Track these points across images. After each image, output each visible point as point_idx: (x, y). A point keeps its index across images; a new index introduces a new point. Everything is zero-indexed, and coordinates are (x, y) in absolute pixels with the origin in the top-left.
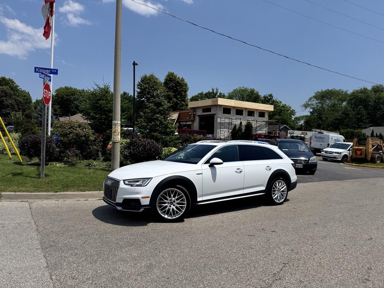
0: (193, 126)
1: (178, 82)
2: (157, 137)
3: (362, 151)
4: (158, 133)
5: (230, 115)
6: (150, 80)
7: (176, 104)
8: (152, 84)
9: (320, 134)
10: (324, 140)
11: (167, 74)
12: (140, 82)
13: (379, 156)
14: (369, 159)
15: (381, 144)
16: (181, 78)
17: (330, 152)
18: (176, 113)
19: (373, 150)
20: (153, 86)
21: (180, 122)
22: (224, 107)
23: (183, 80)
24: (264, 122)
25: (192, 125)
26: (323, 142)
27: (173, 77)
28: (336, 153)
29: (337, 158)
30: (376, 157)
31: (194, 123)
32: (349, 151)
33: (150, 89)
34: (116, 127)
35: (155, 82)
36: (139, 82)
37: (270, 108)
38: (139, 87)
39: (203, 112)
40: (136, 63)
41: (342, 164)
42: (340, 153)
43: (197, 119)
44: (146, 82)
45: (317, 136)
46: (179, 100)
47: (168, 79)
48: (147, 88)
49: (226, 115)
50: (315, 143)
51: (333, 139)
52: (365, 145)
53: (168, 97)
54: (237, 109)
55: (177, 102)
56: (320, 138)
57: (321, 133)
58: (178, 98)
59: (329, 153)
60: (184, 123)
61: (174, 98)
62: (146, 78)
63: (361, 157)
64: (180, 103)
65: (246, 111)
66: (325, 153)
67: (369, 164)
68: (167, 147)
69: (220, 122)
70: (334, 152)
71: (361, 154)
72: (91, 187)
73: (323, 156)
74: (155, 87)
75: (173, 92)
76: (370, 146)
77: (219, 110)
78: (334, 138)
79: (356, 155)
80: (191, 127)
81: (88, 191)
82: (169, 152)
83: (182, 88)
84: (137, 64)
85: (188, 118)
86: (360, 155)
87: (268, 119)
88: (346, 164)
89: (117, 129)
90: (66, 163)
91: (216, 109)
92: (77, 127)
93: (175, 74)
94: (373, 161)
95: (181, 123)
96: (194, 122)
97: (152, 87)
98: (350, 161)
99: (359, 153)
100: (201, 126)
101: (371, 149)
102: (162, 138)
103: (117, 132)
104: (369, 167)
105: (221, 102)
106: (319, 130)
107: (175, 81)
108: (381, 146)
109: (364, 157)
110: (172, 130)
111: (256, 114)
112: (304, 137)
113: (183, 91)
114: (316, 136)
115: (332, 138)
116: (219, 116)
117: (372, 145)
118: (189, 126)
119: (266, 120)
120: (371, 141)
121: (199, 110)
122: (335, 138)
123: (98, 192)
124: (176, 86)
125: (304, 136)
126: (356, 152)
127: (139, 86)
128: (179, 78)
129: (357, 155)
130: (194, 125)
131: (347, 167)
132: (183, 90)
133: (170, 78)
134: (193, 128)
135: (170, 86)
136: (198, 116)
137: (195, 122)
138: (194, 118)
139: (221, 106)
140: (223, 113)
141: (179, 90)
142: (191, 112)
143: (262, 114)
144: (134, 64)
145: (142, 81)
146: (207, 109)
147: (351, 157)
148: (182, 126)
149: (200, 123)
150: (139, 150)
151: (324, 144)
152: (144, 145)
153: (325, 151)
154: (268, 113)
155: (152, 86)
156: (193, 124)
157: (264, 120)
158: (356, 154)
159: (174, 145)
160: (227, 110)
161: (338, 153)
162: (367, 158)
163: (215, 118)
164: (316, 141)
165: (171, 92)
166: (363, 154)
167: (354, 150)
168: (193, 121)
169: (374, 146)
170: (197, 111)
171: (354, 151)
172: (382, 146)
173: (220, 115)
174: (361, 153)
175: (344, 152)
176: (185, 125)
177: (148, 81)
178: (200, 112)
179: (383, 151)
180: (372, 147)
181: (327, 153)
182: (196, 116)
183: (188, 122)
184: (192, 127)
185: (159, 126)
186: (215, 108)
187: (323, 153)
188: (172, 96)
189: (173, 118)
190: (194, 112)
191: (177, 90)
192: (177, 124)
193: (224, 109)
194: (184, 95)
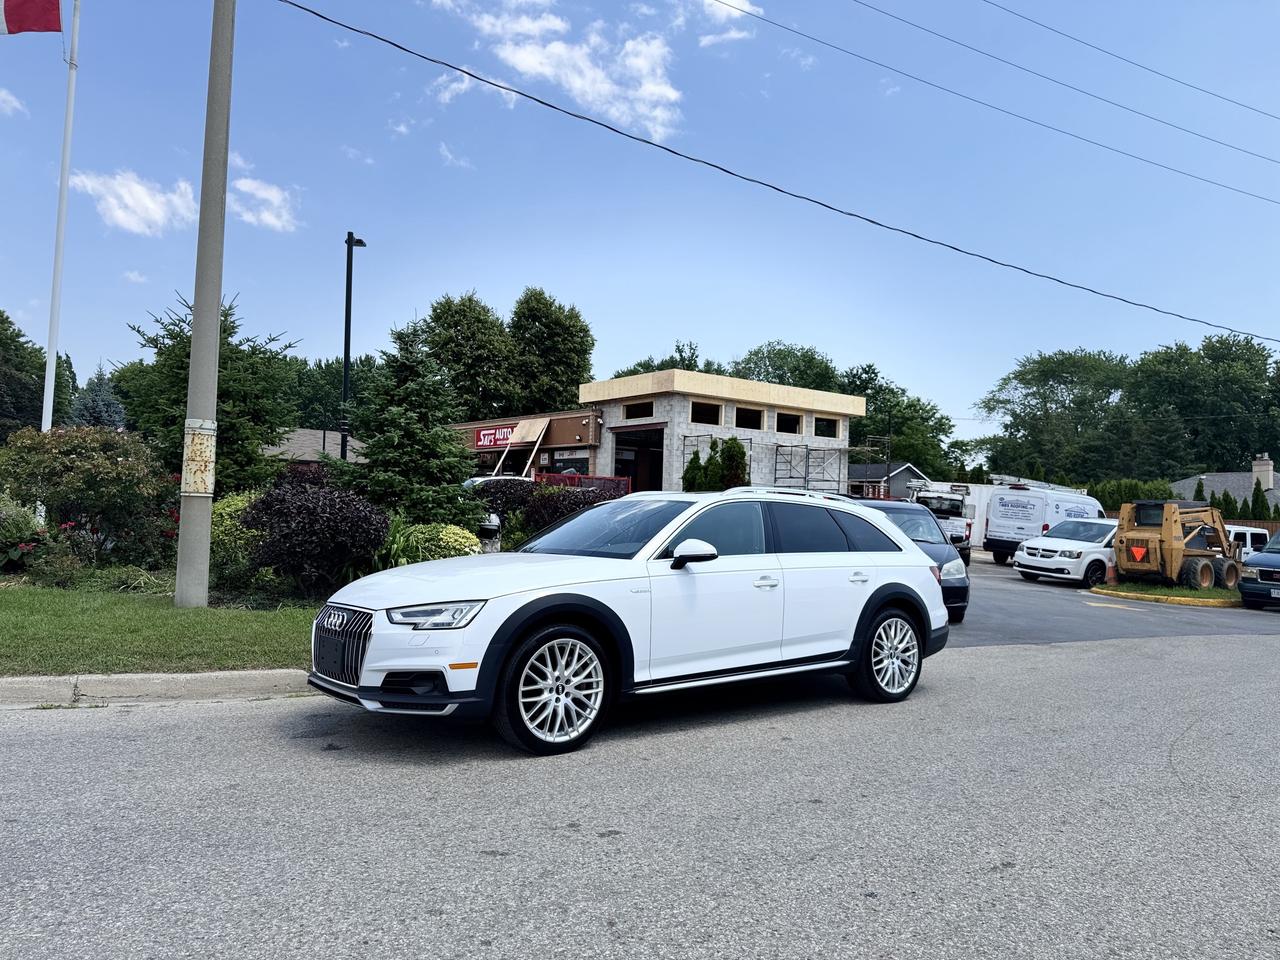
0: (595, 464)
1: (558, 323)
2: (391, 486)
3: (1151, 545)
4: (393, 472)
5: (718, 426)
6: (463, 313)
7: (550, 392)
8: (469, 328)
9: (1015, 492)
10: (1031, 511)
11: (520, 295)
12: (429, 320)
13: (1206, 567)
14: (1175, 577)
15: (1214, 522)
16: (567, 309)
17: (1043, 550)
18: (539, 420)
19: (1187, 544)
20: (473, 334)
21: (551, 452)
22: (696, 400)
23: (574, 315)
24: (835, 450)
25: (591, 462)
26: (1027, 518)
27: (541, 306)
28: (1063, 554)
29: (1069, 573)
30: (1199, 568)
31: (599, 456)
32: (1108, 549)
33: (461, 345)
34: (196, 440)
35: (479, 321)
37: (856, 405)
39: (627, 418)
40: (356, 236)
41: (1083, 592)
42: (1079, 555)
43: (608, 441)
44: (451, 320)
45: (1007, 499)
46: (561, 383)
47: (523, 313)
48: (451, 339)
49: (703, 427)
50: (1003, 522)
51: (1062, 510)
52: (1161, 525)
53: (523, 371)
54: (740, 406)
55: (552, 388)
56: (1016, 505)
57: (1021, 488)
58: (558, 375)
59: (1042, 556)
60: (566, 455)
61: (542, 373)
62: (449, 306)
63: (1146, 566)
64: (565, 390)
65: (771, 414)
66: (1029, 554)
67: (1175, 591)
68: (426, 522)
69: (682, 449)
70: (1056, 552)
71: (1146, 558)
72: (33, 659)
73: (1020, 565)
74: (479, 336)
75: (540, 356)
76: (1178, 531)
77: (677, 408)
78: (1064, 507)
79: (1129, 561)
80: (588, 468)
81: (15, 673)
82: (432, 539)
83: (569, 341)
84: (360, 243)
85: (578, 438)
86: (1142, 560)
87: (846, 443)
88: (1097, 593)
89: (198, 447)
90: (38, 576)
91: (668, 408)
92: (94, 449)
93: (547, 295)
94: (1185, 580)
95: (557, 456)
96: (598, 451)
97: (467, 339)
98: (1113, 584)
99: (1139, 552)
100: (621, 467)
101: (1178, 539)
102: (412, 491)
103: (198, 459)
104: (1172, 602)
105: (683, 381)
106: (1013, 480)
107: (546, 317)
108: (1215, 530)
109: (1156, 569)
111: (808, 426)
112: (962, 501)
113: (574, 350)
114: (1002, 499)
115: (1057, 507)
116: (679, 431)
117: (1183, 525)
118: (582, 465)
119: (842, 447)
120: (1181, 513)
121: (615, 409)
122: (1070, 506)
123: (52, 678)
124: (551, 336)
125: (960, 498)
126: (1128, 550)
128: (560, 308)
129: (1134, 560)
130: (597, 461)
131: (1094, 601)
132: (575, 347)
133: (530, 309)
134: (594, 472)
135: (531, 334)
136: (611, 429)
137: (602, 450)
138: (598, 436)
139: (684, 395)
140: (693, 421)
141: (561, 346)
142: (586, 417)
143: (826, 426)
144: (352, 242)
145: (437, 318)
146: (639, 407)
147: (1116, 568)
148: (558, 465)
149: (617, 454)
150: (289, 527)
151: (1031, 525)
152: (312, 512)
153: (1028, 548)
154: (847, 424)
155: (468, 333)
156: (595, 457)
157: (836, 447)
158: (1131, 557)
159: (455, 515)
160: (706, 412)
161: (1070, 555)
162: (1168, 573)
163: (665, 436)
164: (1005, 516)
165: (535, 354)
166: (1152, 557)
167: (1121, 542)
168: (594, 448)
169: (1192, 529)
170: (605, 415)
171: (1124, 548)
172: (1220, 529)
173: (684, 426)
174: (1148, 552)
175: (1093, 550)
176: (568, 463)
177: (457, 317)
178: (617, 418)
179: (1223, 548)
180: (1181, 535)
181: (1034, 555)
182: (604, 430)
183: (578, 452)
184: (591, 468)
185: (400, 446)
186: (665, 402)
187: (1021, 556)
188: (536, 368)
189: (530, 439)
190: (597, 417)
191: (554, 349)
192: (544, 460)
193: (695, 405)
194: (578, 366)
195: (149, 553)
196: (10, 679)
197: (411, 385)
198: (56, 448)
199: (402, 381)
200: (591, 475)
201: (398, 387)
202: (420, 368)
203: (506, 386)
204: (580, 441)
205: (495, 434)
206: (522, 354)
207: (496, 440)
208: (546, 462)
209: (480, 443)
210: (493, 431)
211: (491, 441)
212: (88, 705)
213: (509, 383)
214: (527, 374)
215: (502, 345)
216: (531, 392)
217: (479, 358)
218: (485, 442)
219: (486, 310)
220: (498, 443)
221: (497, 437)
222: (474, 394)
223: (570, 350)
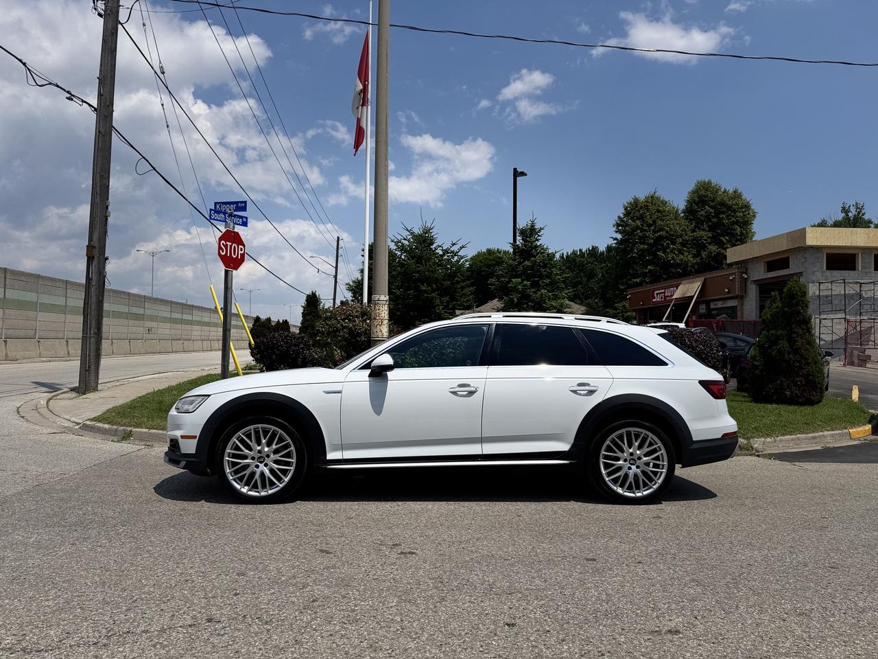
0: (742, 310)
1: (723, 204)
5: (856, 272)
6: (646, 207)
7: (718, 258)
8: (651, 218)
12: (622, 216)
18: (697, 279)
20: (654, 222)
21: (708, 303)
22: (829, 252)
23: (737, 195)
25: (739, 308)
27: (708, 193)
31: (746, 303)
33: (646, 230)
35: (659, 211)
36: (619, 217)
38: (620, 228)
39: (768, 272)
43: (753, 290)
44: (638, 214)
47: (694, 200)
48: (638, 228)
49: (838, 274)
53: (694, 244)
55: (720, 254)
58: (724, 244)
60: (720, 305)
61: (710, 244)
62: (637, 204)
69: (817, 293)
74: (659, 222)
75: (709, 231)
77: (811, 260)
80: (736, 314)
83: (733, 216)
85: (726, 290)
91: (803, 260)
93: (713, 184)
95: (712, 306)
96: (744, 299)
97: (649, 226)
105: (817, 237)
107: (713, 201)
113: (737, 223)
116: (814, 278)
118: (732, 312)
121: (757, 266)
124: (717, 213)
127: (622, 226)
128: (725, 192)
130: (744, 307)
132: (737, 220)
133: (699, 197)
134: (742, 313)
135: (702, 215)
136: (755, 281)
137: (748, 299)
138: (744, 288)
139: (818, 249)
140: (827, 269)
141: (726, 221)
142: (734, 274)
144: (517, 174)
145: (627, 214)
146: (777, 262)
148: (713, 312)
149: (761, 300)
155: (650, 221)
156: (742, 305)
160: (841, 260)
165: (704, 230)
168: (741, 298)
170: (749, 271)
173: (819, 274)
176: (721, 311)
177: (642, 211)
178: (759, 273)
182: (749, 283)
183: (728, 301)
184: (739, 313)
186: (800, 256)
188: (704, 240)
189: (689, 295)
190: (742, 273)
191: (720, 223)
192: (702, 309)
193: (828, 255)
194: (742, 234)
200: (739, 319)
203: (682, 257)
204: (729, 292)
205: (664, 293)
206: (693, 231)
207: (665, 297)
208: (704, 311)
209: (654, 300)
210: (663, 291)
211: (662, 298)
213: (683, 254)
214: (699, 246)
215: (681, 227)
216: (702, 258)
217: (660, 238)
218: (657, 299)
219: (664, 203)
220: (667, 299)
221: (666, 294)
222: (656, 265)
223: (733, 223)
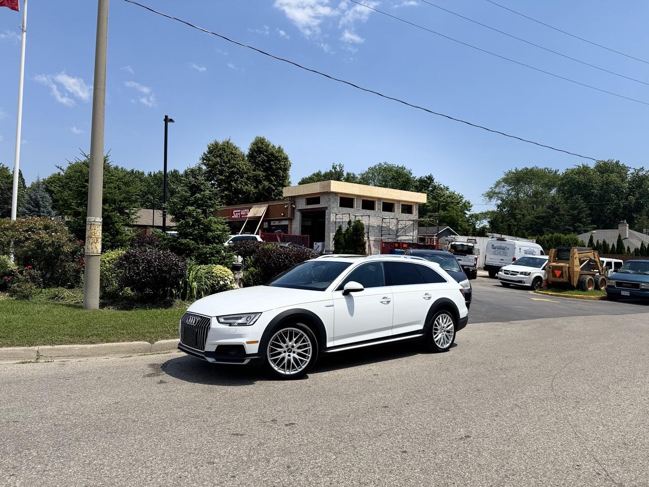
0: (291, 228)
1: (272, 154)
2: (189, 246)
3: (564, 270)
4: (189, 239)
5: (353, 209)
6: (224, 150)
7: (269, 191)
8: (227, 157)
9: (500, 242)
10: (507, 251)
11: (253, 140)
12: (206, 153)
13: (591, 279)
14: (575, 285)
15: (595, 258)
16: (277, 147)
17: (512, 271)
18: (263, 205)
19: (582, 269)
20: (229, 160)
21: (269, 222)
22: (341, 196)
23: (280, 150)
24: (411, 220)
25: (289, 226)
26: (505, 255)
27: (264, 146)
28: (522, 273)
29: (524, 283)
30: (587, 280)
31: (293, 223)
32: (544, 271)
33: (223, 166)
34: (92, 228)
35: (232, 153)
36: (204, 153)
37: (421, 198)
38: (205, 161)
39: (307, 205)
40: (169, 117)
41: (531, 292)
42: (529, 274)
43: (298, 216)
44: (218, 153)
45: (495, 245)
46: (274, 185)
47: (254, 150)
48: (218, 163)
49: (345, 210)
50: (493, 256)
51: (522, 251)
52: (569, 259)
53: (255, 179)
54: (364, 199)
55: (270, 187)
56: (500, 248)
57: (503, 240)
58: (273, 181)
59: (511, 274)
60: (277, 223)
61: (264, 180)
62: (217, 146)
63: (561, 280)
64: (276, 189)
65: (379, 203)
66: (505, 273)
67: (576, 291)
68: (206, 264)
69: (335, 220)
70: (518, 272)
71: (561, 276)
72: (16, 339)
73: (501, 279)
74: (232, 161)
75: (264, 171)
76: (577, 262)
77: (332, 200)
78: (523, 249)
79: (553, 277)
80: (287, 229)
81: (8, 345)
82: (208, 272)
83: (278, 164)
84: (171, 120)
85: (282, 214)
86: (560, 277)
87: (417, 217)
88: (538, 293)
89: (93, 231)
90: (13, 293)
91: (328, 200)
92: (40, 229)
93: (266, 141)
94: (581, 287)
95: (272, 224)
96: (293, 221)
97: (226, 163)
98: (546, 288)
99: (558, 273)
100: (304, 229)
101: (577, 266)
102: (199, 248)
103: (93, 236)
104: (574, 297)
105: (337, 186)
106: (499, 236)
107: (266, 152)
108: (595, 262)
109: (566, 281)
110: (217, 234)
111: (398, 209)
112: (473, 247)
113: (280, 168)
114: (493, 245)
115: (520, 249)
116: (333, 211)
117: (580, 259)
118: (284, 229)
119: (415, 219)
120: (578, 254)
121: (301, 200)
122: (527, 248)
123: (26, 348)
124: (269, 161)
125: (472, 245)
126: (553, 272)
127: (206, 160)
128: (273, 147)
129: (556, 276)
130: (292, 226)
131: (537, 298)
132: (281, 167)
133: (258, 148)
134: (291, 232)
135: (259, 160)
136: (300, 210)
137: (295, 221)
138: (293, 214)
139: (336, 194)
140: (340, 206)
141: (274, 167)
142: (287, 204)
143: (407, 208)
144: (167, 120)
145: (210, 152)
146: (313, 199)
147: (547, 280)
148: (272, 228)
149: (302, 222)
150: (138, 269)
151: (508, 258)
152: (149, 262)
153: (504, 270)
154: (417, 207)
155: (227, 160)
156: (291, 224)
157: (412, 219)
158: (554, 275)
159: (220, 260)
160: (347, 201)
161: (525, 274)
162: (572, 283)
163: (326, 214)
164: (494, 254)
165: (260, 170)
166: (564, 275)
167: (550, 268)
168: (291, 220)
169: (584, 261)
170: (297, 203)
171: (551, 271)
172: (598, 261)
173: (336, 209)
174: (562, 273)
175: (537, 272)
176: (278, 227)
177: (221, 152)
178: (302, 205)
179: (599, 270)
180: (579, 264)
181: (508, 274)
182: (296, 211)
183: (283, 221)
184: (289, 229)
185: (193, 226)
186: (326, 197)
187: (501, 274)
188: (261, 177)
189: (258, 215)
190: (292, 204)
191: (270, 168)
192: (266, 225)
193: (341, 198)
194: (283, 176)
195: (68, 280)
196: (6, 349)
197: (198, 195)
198: (21, 229)
199: (193, 194)
200: (289, 234)
201: (191, 196)
202: (202, 187)
203: (246, 187)
204: (283, 216)
206: (254, 170)
207: (241, 215)
208: (267, 227)
211: (238, 216)
212: (44, 361)
213: (247, 185)
214: (257, 181)
215: (245, 166)
216: (259, 190)
217: (233, 173)
219: (236, 148)
220: (242, 216)
221: (242, 213)
222: (230, 191)
223: (278, 168)
